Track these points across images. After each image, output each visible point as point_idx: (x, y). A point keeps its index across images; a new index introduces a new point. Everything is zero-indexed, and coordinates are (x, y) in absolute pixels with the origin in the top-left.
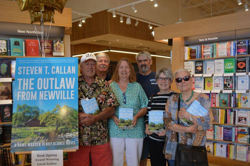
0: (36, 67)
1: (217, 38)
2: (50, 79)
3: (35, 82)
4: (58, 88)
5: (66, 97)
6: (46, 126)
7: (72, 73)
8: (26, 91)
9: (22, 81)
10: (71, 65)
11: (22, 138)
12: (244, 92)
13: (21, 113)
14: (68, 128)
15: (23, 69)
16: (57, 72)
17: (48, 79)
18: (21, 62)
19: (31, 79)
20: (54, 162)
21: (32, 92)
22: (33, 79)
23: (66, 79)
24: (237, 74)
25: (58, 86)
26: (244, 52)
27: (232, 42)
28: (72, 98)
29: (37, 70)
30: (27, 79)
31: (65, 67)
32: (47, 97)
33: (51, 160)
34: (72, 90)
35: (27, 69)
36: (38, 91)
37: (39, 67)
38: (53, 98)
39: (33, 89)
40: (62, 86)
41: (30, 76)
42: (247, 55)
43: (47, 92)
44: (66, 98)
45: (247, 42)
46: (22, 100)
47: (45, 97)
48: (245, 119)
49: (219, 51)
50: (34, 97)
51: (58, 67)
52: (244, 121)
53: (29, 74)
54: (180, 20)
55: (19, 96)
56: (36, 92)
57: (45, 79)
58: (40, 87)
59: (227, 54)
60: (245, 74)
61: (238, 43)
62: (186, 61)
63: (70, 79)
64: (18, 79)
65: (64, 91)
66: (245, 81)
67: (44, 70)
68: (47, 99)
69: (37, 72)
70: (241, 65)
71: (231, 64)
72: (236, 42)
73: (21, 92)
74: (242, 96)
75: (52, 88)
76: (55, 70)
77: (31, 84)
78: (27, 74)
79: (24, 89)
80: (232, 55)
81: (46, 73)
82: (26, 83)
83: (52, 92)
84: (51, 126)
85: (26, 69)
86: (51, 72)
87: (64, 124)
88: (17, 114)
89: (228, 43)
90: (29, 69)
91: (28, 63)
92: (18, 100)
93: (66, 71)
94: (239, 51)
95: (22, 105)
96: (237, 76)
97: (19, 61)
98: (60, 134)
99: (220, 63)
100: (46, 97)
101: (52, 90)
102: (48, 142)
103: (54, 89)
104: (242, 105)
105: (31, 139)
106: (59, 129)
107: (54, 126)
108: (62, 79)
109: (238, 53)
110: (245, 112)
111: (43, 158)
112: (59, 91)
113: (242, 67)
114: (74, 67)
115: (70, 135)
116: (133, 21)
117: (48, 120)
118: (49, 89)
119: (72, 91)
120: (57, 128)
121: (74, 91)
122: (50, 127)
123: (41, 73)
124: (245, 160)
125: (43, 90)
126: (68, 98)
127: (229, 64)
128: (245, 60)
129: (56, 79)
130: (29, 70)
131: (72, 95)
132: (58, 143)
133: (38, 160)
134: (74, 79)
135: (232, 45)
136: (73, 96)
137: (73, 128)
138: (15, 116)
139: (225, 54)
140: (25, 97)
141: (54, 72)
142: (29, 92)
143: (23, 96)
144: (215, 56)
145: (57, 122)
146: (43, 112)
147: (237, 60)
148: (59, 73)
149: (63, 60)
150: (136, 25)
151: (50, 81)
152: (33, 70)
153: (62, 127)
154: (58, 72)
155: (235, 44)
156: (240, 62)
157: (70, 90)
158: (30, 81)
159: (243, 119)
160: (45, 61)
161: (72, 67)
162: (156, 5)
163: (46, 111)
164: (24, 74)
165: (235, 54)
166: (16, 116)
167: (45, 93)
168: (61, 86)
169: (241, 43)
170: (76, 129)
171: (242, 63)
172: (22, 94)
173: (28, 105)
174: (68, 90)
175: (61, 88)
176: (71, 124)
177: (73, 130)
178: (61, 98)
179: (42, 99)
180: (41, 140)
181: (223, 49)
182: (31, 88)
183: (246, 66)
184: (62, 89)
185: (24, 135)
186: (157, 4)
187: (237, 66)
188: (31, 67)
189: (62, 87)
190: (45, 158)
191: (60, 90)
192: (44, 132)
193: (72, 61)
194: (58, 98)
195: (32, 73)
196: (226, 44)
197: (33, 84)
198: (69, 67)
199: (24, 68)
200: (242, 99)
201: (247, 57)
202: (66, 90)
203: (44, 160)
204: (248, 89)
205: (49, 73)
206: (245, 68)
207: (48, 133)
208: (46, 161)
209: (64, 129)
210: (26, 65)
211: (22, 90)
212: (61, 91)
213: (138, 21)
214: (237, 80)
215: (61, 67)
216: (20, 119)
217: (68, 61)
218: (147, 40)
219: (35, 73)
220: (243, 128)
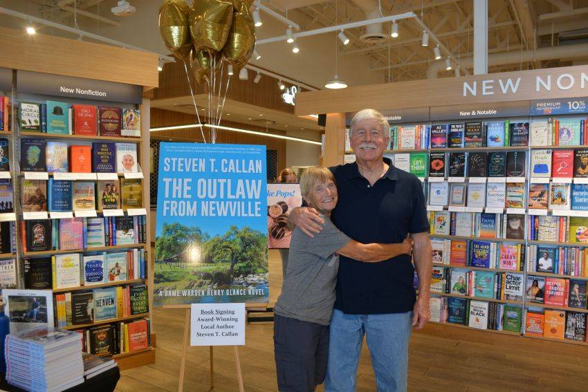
0: (194, 160)
1: (399, 118)
2: (219, 180)
3: (193, 185)
4: (233, 197)
5: (246, 212)
6: (212, 262)
7: (257, 172)
8: (178, 200)
9: (171, 183)
10: (255, 158)
11: (173, 281)
12: (441, 209)
13: (170, 237)
14: (250, 267)
15: (172, 161)
16: (230, 168)
17: (215, 180)
18: (168, 150)
19: (186, 180)
20: (230, 323)
21: (188, 202)
22: (190, 180)
23: (247, 181)
24: (430, 179)
25: (233, 193)
26: (442, 144)
27: (424, 126)
28: (257, 215)
29: (196, 165)
30: (180, 180)
31: (244, 161)
32: (215, 212)
33: (224, 320)
34: (257, 200)
35: (179, 162)
36: (199, 201)
37: (200, 160)
38: (225, 214)
39: (190, 196)
40: (240, 193)
41: (184, 175)
42: (447, 149)
43: (214, 202)
44: (246, 215)
45: (447, 126)
46: (172, 215)
47: (211, 212)
48: (441, 253)
49: (403, 139)
50: (191, 210)
51: (232, 161)
52: (438, 256)
53: (182, 170)
54: (336, 77)
55: (165, 208)
56: (195, 203)
57: (210, 180)
58: (202, 194)
59: (416, 145)
60: (442, 179)
61: (434, 128)
62: (347, 154)
63: (254, 181)
64: (164, 180)
65: (243, 203)
66: (442, 191)
67: (208, 164)
68: (214, 215)
69: (196, 168)
70: (437, 164)
71: (421, 161)
72: (430, 126)
73: (169, 202)
74: (437, 216)
75: (222, 197)
76: (227, 166)
77: (187, 188)
78: (179, 170)
79: (174, 196)
80: (424, 148)
81: (212, 171)
82: (177, 185)
83: (223, 202)
84: (222, 262)
85: (177, 162)
86: (220, 169)
87: (244, 260)
88: (163, 239)
89: (417, 126)
90: (182, 162)
91: (181, 151)
92: (165, 214)
93: (247, 169)
94: (434, 141)
95: (171, 223)
96: (430, 183)
97: (166, 147)
98: (238, 276)
99: (403, 160)
100: (213, 212)
101: (222, 200)
102: (217, 289)
103: (226, 199)
104: (436, 230)
105: (187, 283)
106: (236, 267)
107: (227, 261)
108: (240, 182)
109: (432, 144)
110: (440, 242)
111: (210, 316)
112: (235, 203)
113: (438, 168)
114: (260, 161)
115: (255, 278)
116: (252, 74)
117: (216, 251)
118: (218, 198)
119: (257, 203)
120: (232, 266)
121: (260, 203)
122: (220, 263)
123: (204, 170)
124: (438, 320)
125: (207, 199)
126: (251, 215)
127: (417, 162)
128: (444, 156)
129: (229, 181)
130: (182, 165)
131: (257, 209)
132: (234, 291)
133: (203, 320)
134: (260, 181)
135: (424, 130)
136: (259, 212)
137: (260, 267)
138: (160, 242)
139: (412, 146)
140: (177, 210)
141: (226, 169)
142: (184, 203)
143: (173, 209)
144: (395, 148)
145: (233, 254)
146: (208, 237)
147: (431, 156)
148: (234, 171)
149: (241, 149)
150: (257, 80)
151: (218, 185)
152: (190, 165)
153: (241, 265)
154: (233, 169)
155: (429, 129)
156: (436, 159)
157: (253, 200)
158: (185, 183)
159: (437, 253)
160: (210, 150)
161: (257, 161)
162: (296, 50)
163: (212, 236)
164: (174, 170)
165: (428, 145)
166: (162, 243)
167: (211, 205)
168: (238, 193)
169: (438, 128)
170: (264, 269)
171: (438, 161)
172: (172, 206)
173: (182, 224)
174: (250, 200)
175: (238, 197)
176: (255, 259)
177: (259, 270)
178: (239, 215)
179: (207, 215)
180: (205, 286)
181: (409, 136)
182: (186, 196)
183: (444, 168)
184: (240, 199)
185: (175, 276)
186: (298, 48)
187: (431, 166)
188: (186, 159)
189: (240, 196)
190: (215, 316)
191: (237, 200)
192: (211, 272)
193: (256, 151)
194: (233, 214)
195: (188, 170)
196: (414, 128)
197: (189, 188)
198: (251, 162)
199: (174, 159)
200: (436, 220)
201: (447, 151)
202: (246, 200)
203: (212, 319)
204: (446, 204)
205: (216, 171)
206: (442, 170)
207: (218, 273)
208: (216, 323)
209: (245, 267)
210: (178, 155)
211: (170, 198)
212: (239, 203)
213: (261, 74)
214: (430, 189)
215: (237, 161)
216: (169, 248)
217: (249, 151)
218: (273, 108)
219: (194, 170)
220: (437, 269)
